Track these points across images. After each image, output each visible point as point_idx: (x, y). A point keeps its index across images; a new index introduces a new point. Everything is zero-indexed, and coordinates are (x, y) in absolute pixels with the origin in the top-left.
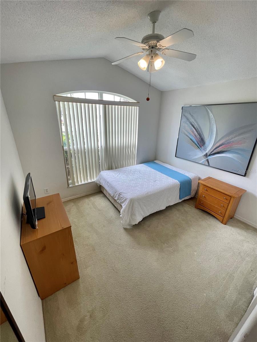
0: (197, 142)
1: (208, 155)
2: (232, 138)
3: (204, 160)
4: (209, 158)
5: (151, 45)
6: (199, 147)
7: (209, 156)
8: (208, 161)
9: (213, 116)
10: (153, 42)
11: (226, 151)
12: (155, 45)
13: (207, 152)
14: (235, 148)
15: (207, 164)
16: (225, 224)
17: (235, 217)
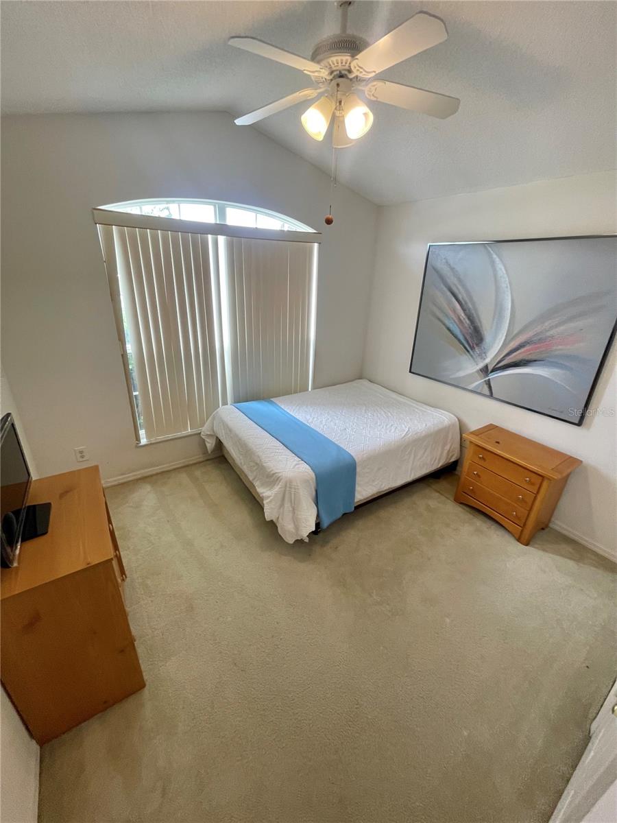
0: (464, 335)
1: (490, 368)
2: (551, 328)
3: (479, 382)
4: (492, 376)
5: (337, 68)
6: (469, 349)
7: (492, 371)
8: (488, 383)
9: (504, 272)
10: (339, 58)
11: (535, 361)
12: (347, 67)
13: (488, 360)
14: (557, 353)
15: (487, 393)
16: (527, 545)
17: (551, 525)
